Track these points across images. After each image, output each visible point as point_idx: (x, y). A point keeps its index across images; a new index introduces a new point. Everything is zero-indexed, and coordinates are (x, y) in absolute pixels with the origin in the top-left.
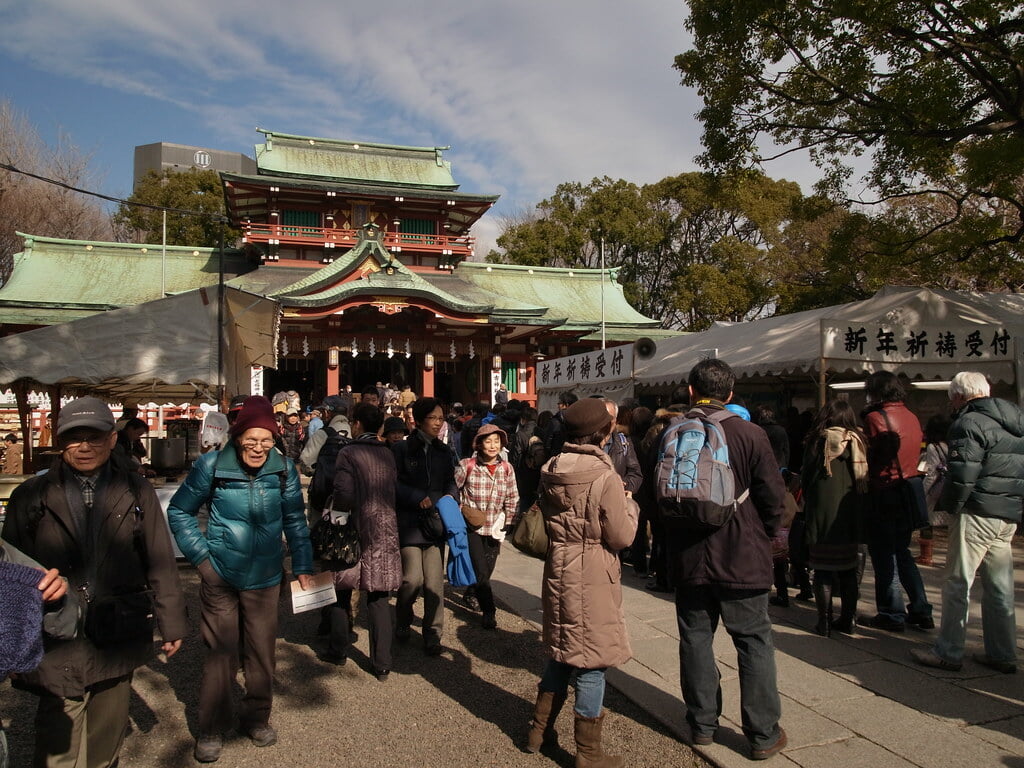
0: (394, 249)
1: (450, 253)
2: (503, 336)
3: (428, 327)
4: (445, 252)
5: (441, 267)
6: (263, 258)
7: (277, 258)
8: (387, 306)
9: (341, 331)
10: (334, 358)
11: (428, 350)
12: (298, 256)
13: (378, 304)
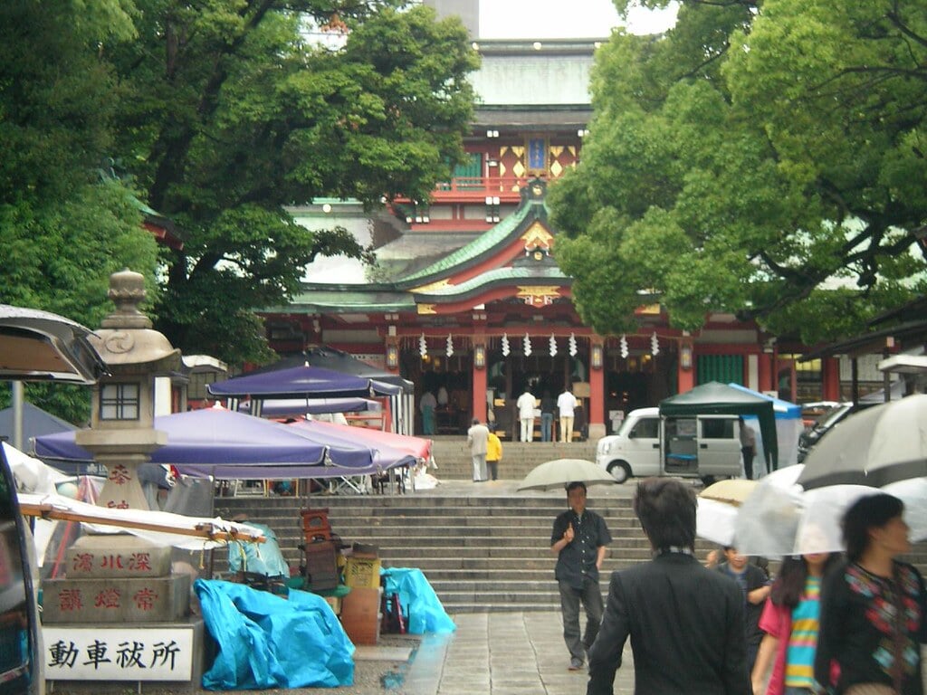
6: (409, 220)
7: (426, 220)
8: (535, 297)
9: (489, 325)
10: (480, 357)
11: (595, 346)
12: (454, 216)
13: (524, 296)
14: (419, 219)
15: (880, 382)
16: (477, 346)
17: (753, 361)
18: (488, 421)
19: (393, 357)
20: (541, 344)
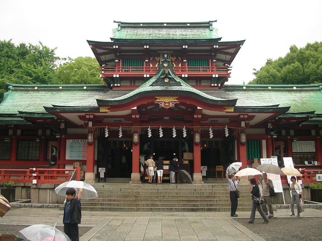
0: (183, 76)
1: (217, 76)
2: (247, 122)
3: (195, 116)
4: (214, 76)
5: (213, 85)
6: (112, 85)
7: (119, 85)
8: (165, 103)
9: (141, 122)
10: (136, 138)
11: (196, 132)
12: (131, 84)
13: (159, 102)
14: (116, 85)
15: (314, 152)
16: (135, 132)
17: (264, 142)
18: (140, 172)
19: (90, 138)
20: (168, 132)
